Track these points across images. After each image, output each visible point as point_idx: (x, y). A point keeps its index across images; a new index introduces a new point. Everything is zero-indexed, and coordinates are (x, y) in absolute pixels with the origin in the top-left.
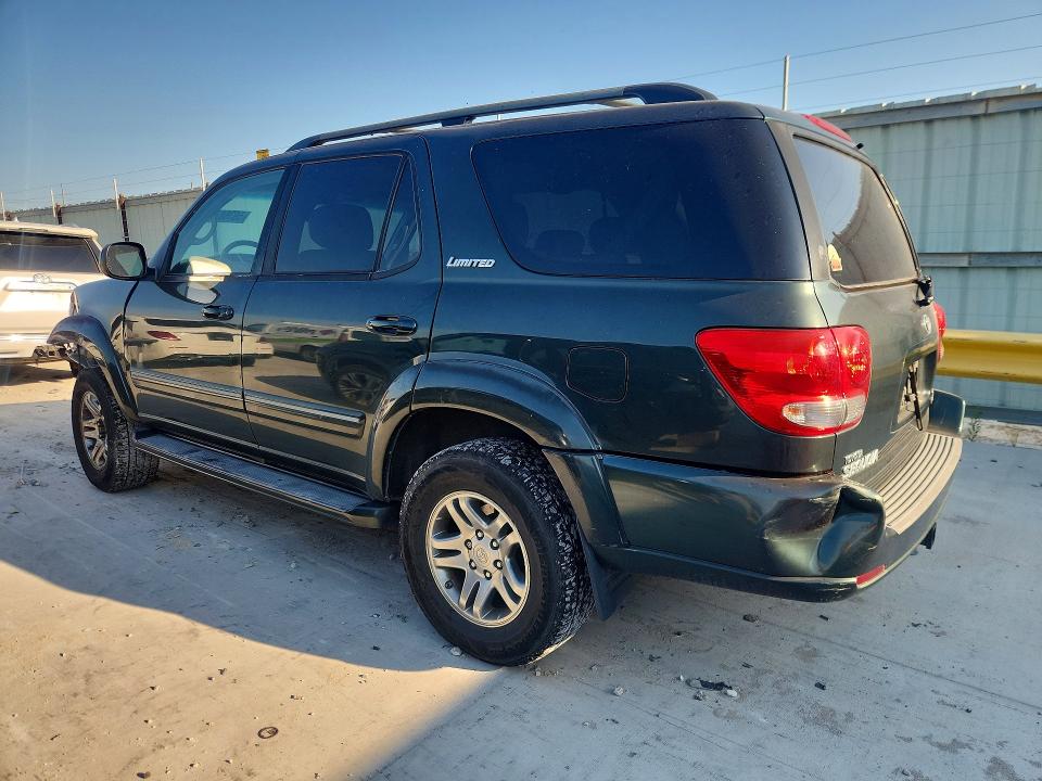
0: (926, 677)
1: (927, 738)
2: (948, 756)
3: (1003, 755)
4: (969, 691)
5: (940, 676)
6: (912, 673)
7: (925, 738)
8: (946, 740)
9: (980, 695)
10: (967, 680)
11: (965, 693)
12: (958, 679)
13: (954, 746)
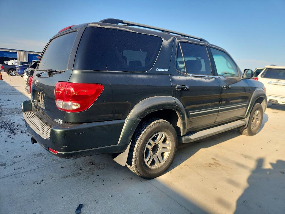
0: (28, 170)
1: (19, 162)
2: (14, 162)
3: (4, 167)
4: (17, 173)
5: (26, 172)
6: (32, 169)
7: (20, 162)
8: (16, 164)
9: (14, 174)
10: (19, 175)
11: (18, 172)
12: (21, 174)
13: (14, 163)
